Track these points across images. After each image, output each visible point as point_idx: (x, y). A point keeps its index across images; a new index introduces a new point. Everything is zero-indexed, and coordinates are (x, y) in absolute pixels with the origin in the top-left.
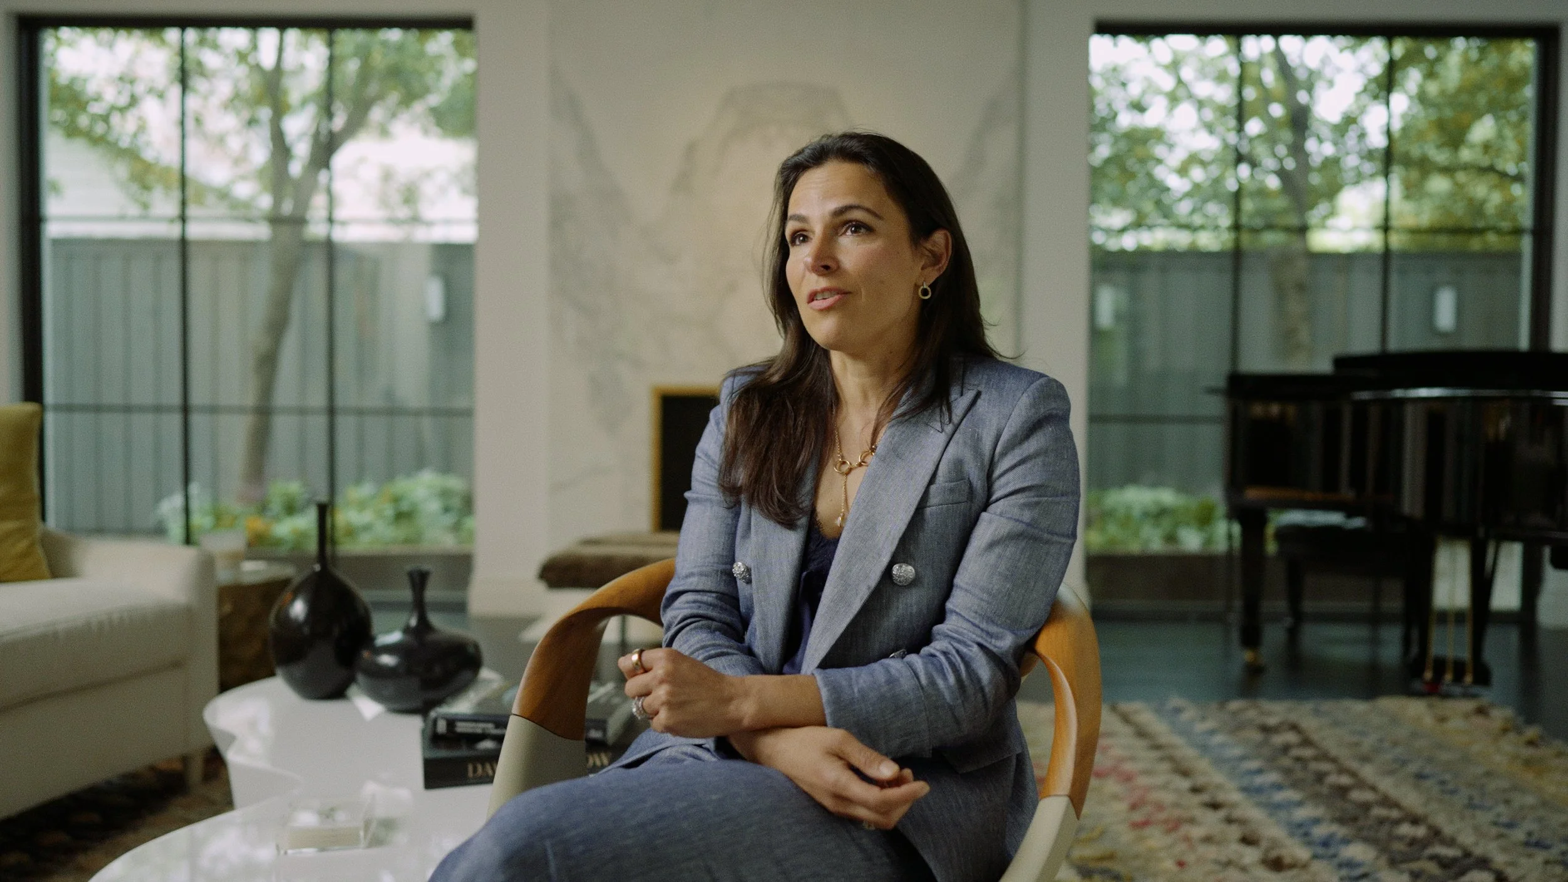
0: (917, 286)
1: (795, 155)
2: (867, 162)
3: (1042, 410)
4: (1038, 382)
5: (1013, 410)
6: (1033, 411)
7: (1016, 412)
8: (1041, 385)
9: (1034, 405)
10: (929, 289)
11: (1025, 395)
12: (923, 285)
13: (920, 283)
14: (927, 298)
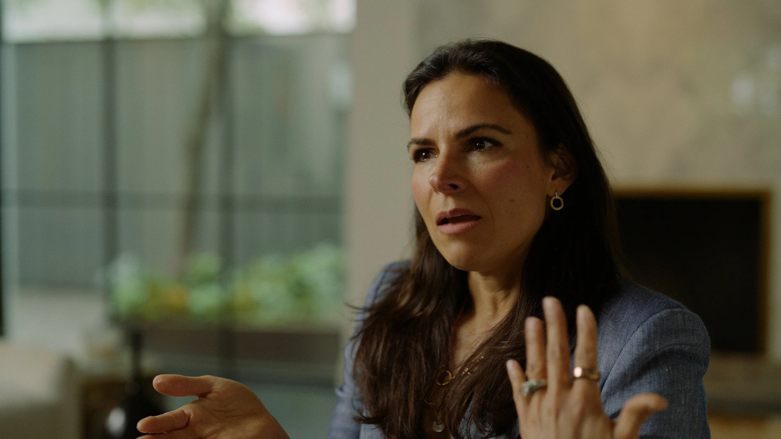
0: (548, 198)
1: (418, 68)
2: (490, 73)
3: (658, 347)
4: (658, 315)
5: (624, 346)
6: (646, 347)
7: (627, 348)
8: (661, 319)
9: (648, 340)
10: (561, 200)
11: (640, 329)
12: (555, 195)
13: (551, 194)
14: (559, 209)
